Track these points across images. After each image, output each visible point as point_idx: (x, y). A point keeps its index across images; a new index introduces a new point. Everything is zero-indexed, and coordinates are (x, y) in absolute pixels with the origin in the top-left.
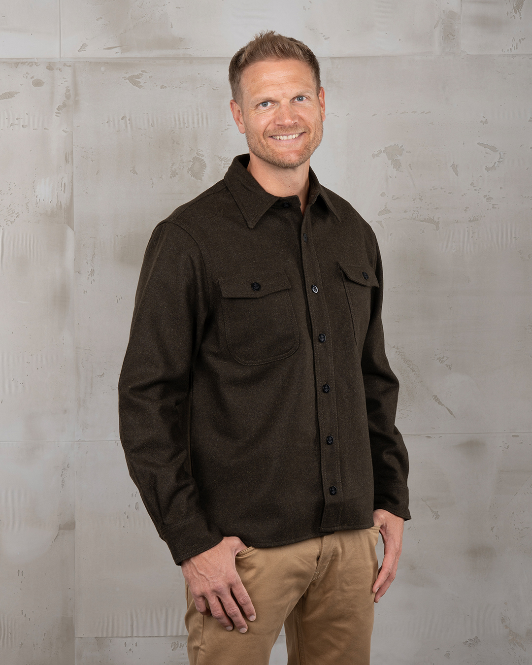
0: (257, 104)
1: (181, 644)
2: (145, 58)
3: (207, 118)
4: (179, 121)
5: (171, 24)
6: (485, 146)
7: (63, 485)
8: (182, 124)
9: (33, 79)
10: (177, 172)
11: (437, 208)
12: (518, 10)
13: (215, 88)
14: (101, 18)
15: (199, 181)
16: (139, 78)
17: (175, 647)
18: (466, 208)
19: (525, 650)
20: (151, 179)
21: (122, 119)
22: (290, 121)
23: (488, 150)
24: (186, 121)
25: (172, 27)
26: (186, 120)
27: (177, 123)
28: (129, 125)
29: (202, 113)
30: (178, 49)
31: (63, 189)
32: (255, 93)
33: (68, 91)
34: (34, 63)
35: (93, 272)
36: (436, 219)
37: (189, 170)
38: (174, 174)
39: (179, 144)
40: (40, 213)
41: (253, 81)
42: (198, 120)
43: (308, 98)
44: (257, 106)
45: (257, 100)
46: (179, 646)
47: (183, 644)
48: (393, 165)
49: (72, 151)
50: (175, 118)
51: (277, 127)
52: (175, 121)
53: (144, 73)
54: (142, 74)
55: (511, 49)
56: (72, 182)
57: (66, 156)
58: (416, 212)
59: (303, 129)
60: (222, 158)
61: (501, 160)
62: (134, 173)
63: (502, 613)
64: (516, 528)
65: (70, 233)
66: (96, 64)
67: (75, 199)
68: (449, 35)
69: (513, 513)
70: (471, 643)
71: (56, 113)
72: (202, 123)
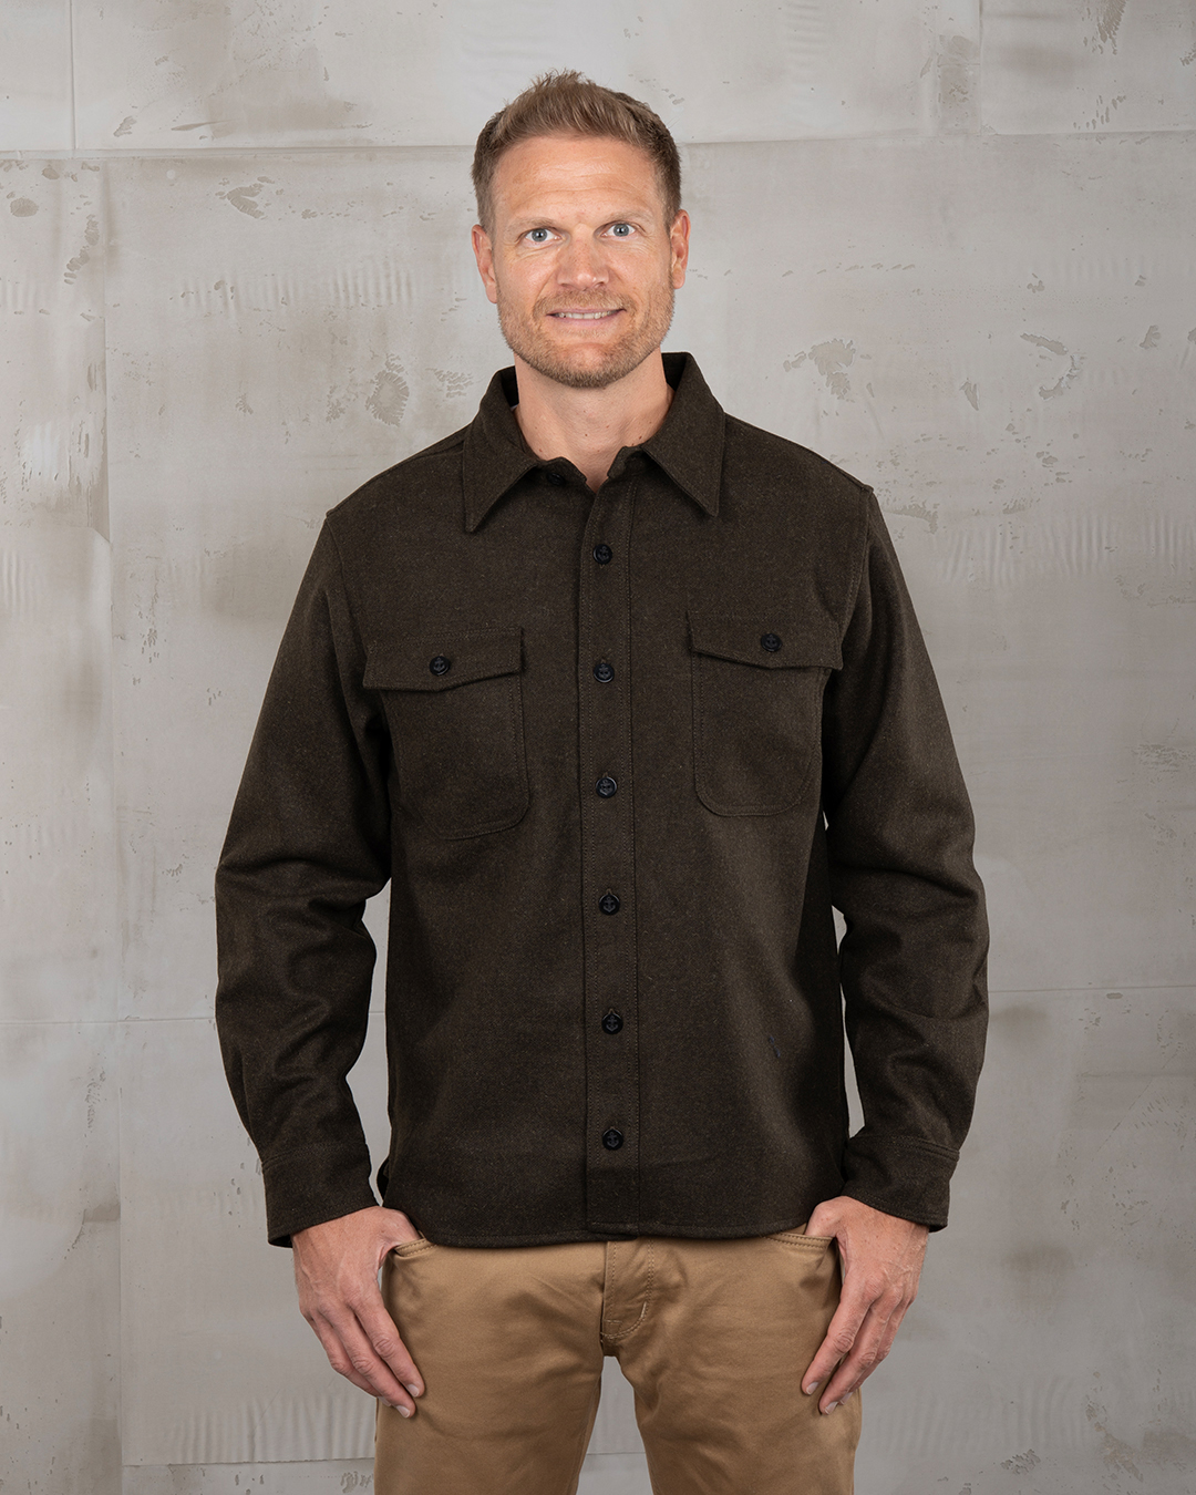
0: (521, 231)
1: (363, 1477)
2: (265, 148)
3: (409, 285)
4: (346, 290)
5: (326, 72)
6: (1039, 341)
7: (91, 1121)
8: (352, 297)
9: (12, 199)
10: (342, 406)
11: (931, 483)
12: (1109, 32)
13: (425, 216)
14: (166, 59)
15: (392, 426)
16: (254, 195)
17: (349, 1483)
18: (999, 481)
19: (1141, 1480)
20: (284, 423)
21: (216, 289)
22: (588, 276)
23: (1045, 350)
24: (360, 292)
25: (327, 79)
26: (361, 288)
27: (342, 295)
28: (231, 302)
29: (398, 273)
30: (342, 127)
31: (83, 450)
32: (518, 207)
33: (91, 224)
34: (14, 163)
35: (153, 636)
36: (929, 507)
37: (369, 401)
38: (336, 412)
39: (346, 343)
40: (32, 504)
41: (518, 180)
42: (389, 288)
43: (640, 230)
44: (521, 237)
45: (521, 224)
46: (360, 1481)
47: (367, 1476)
48: (830, 387)
49: (104, 362)
50: (336, 284)
51: (561, 289)
52: (337, 291)
53: (264, 184)
54: (261, 186)
55: (1094, 122)
56: (104, 431)
57: (89, 375)
58: (884, 492)
59: (619, 301)
60: (445, 373)
61: (1075, 372)
62: (244, 411)
63: (1087, 1396)
64: (1117, 1204)
65: (100, 548)
66: (155, 164)
67: (110, 469)
68: (955, 91)
69: (1111, 1170)
70: (1020, 1464)
71: (65, 275)
72: (399, 295)
